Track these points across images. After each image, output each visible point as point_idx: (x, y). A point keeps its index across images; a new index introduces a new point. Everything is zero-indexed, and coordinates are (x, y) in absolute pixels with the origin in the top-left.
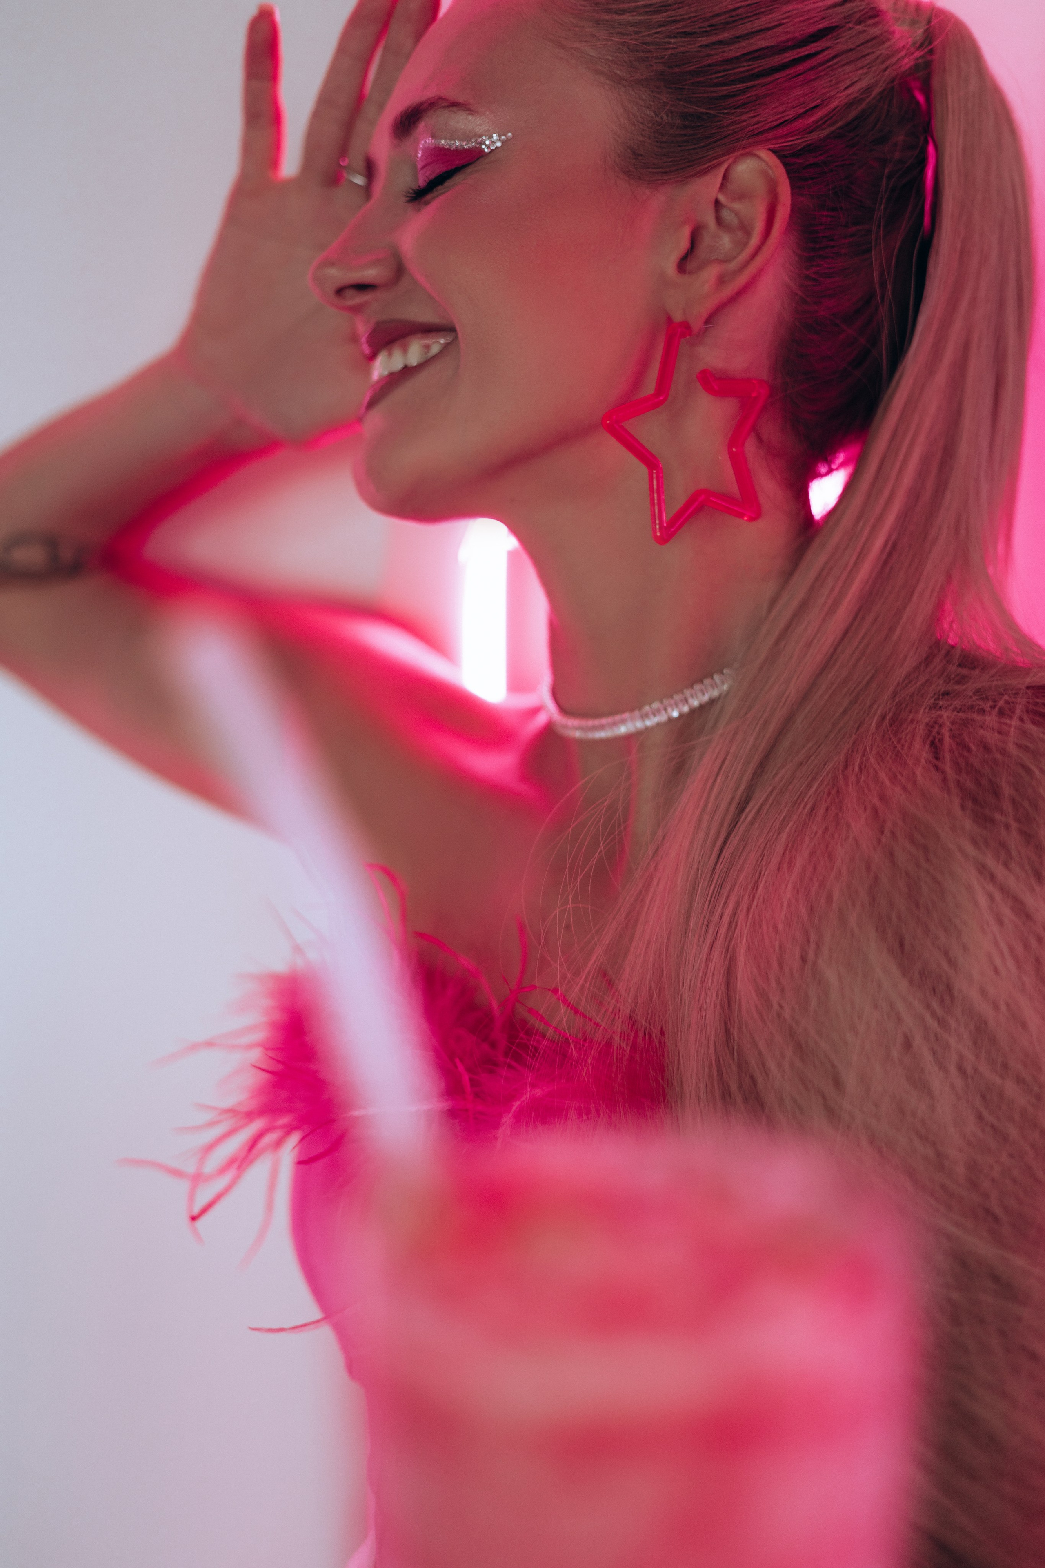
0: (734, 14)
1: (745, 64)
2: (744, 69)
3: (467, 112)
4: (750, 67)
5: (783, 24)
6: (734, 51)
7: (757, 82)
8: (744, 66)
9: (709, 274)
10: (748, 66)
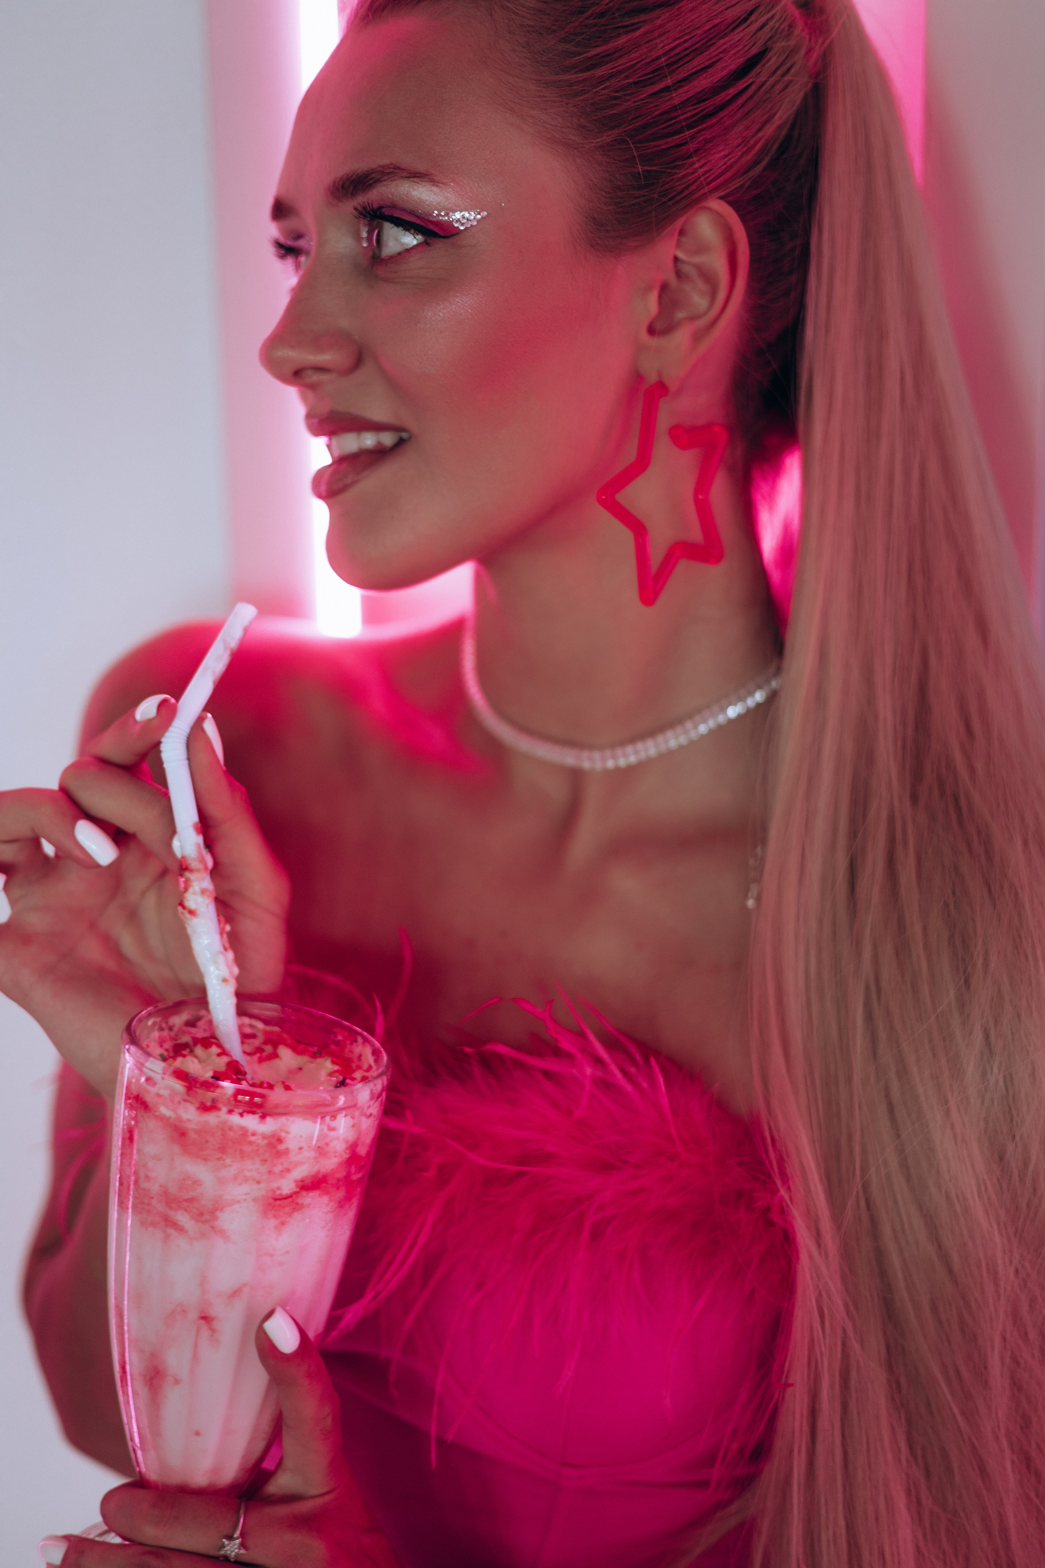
0: (673, 53)
1: (691, 108)
2: (689, 114)
3: (431, 183)
4: (696, 111)
5: (721, 59)
6: (677, 97)
7: (704, 126)
8: (690, 111)
9: (681, 337)
10: (694, 109)
